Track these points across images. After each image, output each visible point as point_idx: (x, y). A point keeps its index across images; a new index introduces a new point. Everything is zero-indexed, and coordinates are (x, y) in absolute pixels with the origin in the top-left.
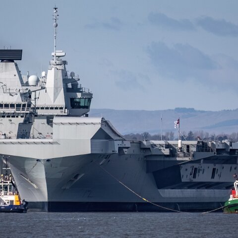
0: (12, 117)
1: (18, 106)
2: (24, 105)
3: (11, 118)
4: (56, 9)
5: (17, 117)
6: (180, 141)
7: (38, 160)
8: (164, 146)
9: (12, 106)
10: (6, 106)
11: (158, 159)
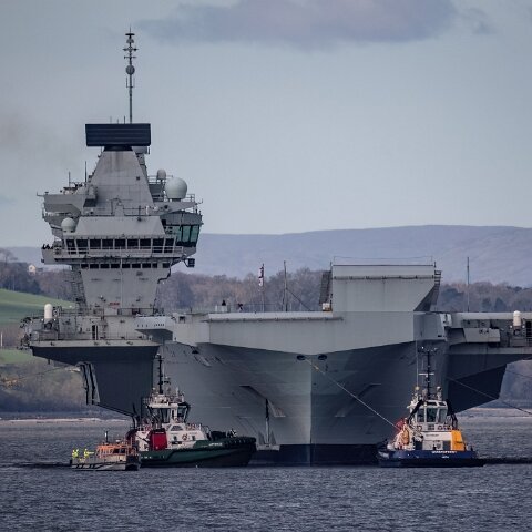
0: (146, 266)
1: (158, 242)
2: (170, 242)
3: (141, 269)
4: (130, 35)
5: (155, 266)
6: (516, 313)
7: (300, 357)
8: (488, 324)
9: (145, 243)
10: (133, 243)
11: (475, 352)
